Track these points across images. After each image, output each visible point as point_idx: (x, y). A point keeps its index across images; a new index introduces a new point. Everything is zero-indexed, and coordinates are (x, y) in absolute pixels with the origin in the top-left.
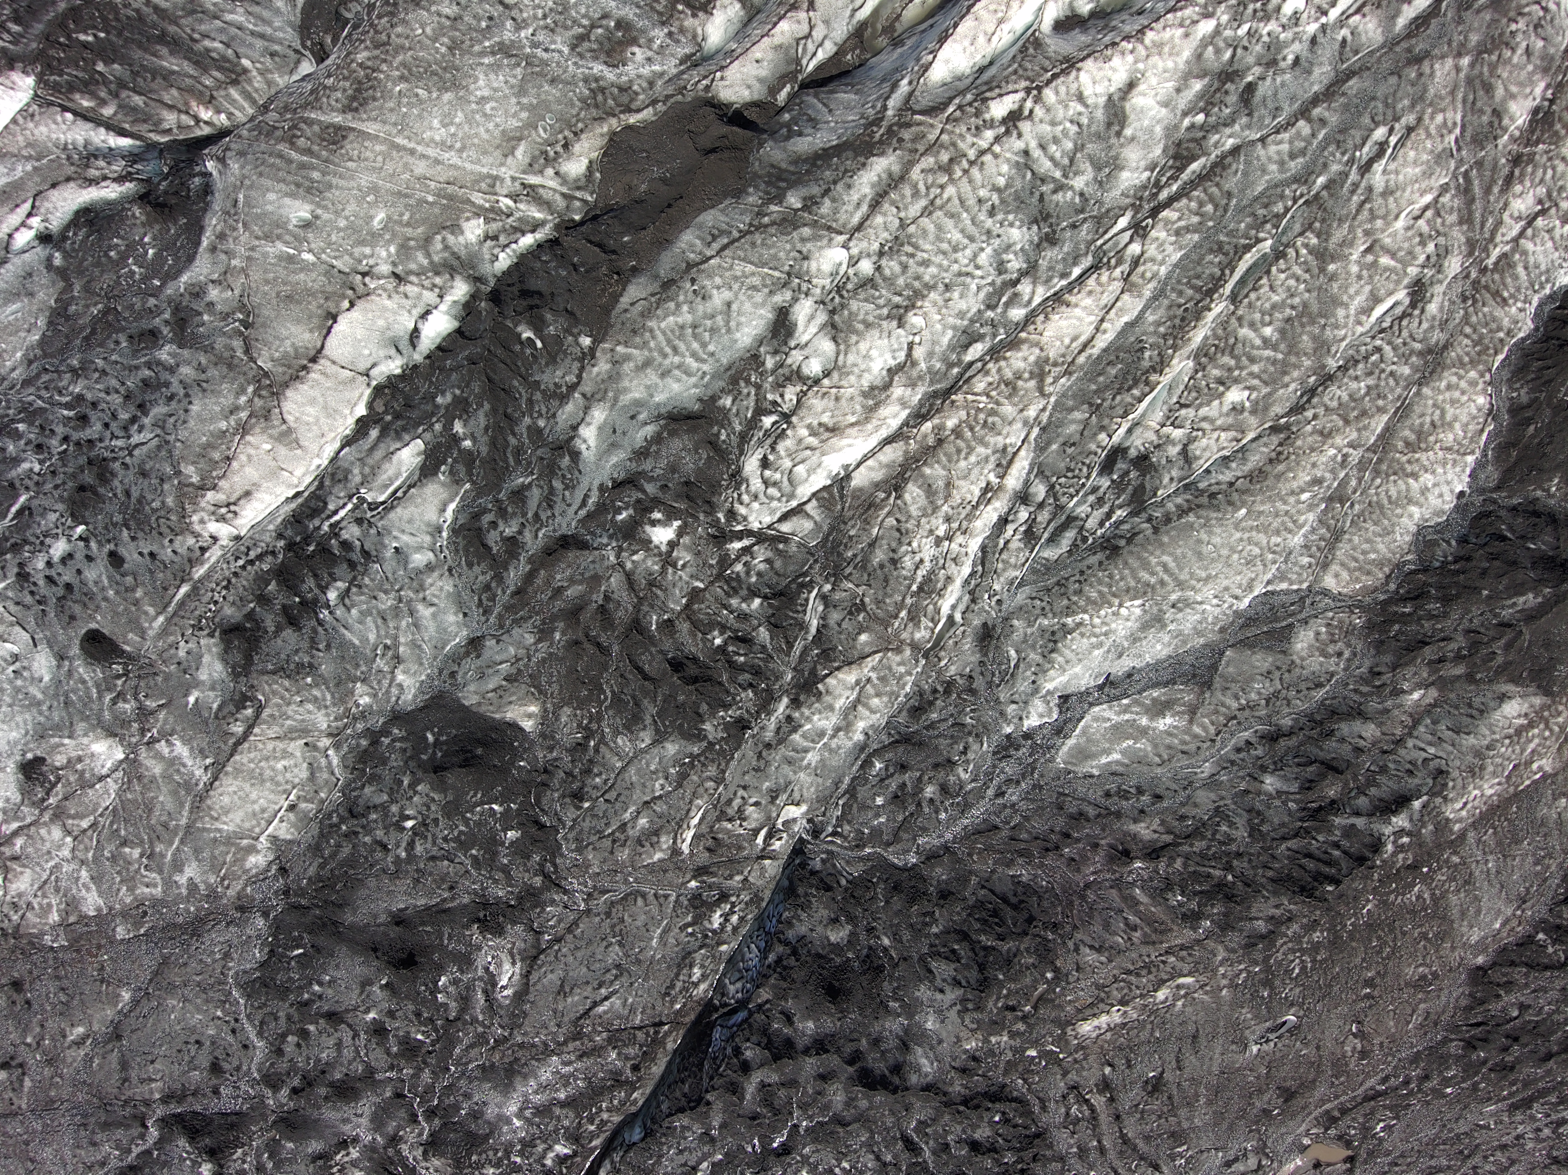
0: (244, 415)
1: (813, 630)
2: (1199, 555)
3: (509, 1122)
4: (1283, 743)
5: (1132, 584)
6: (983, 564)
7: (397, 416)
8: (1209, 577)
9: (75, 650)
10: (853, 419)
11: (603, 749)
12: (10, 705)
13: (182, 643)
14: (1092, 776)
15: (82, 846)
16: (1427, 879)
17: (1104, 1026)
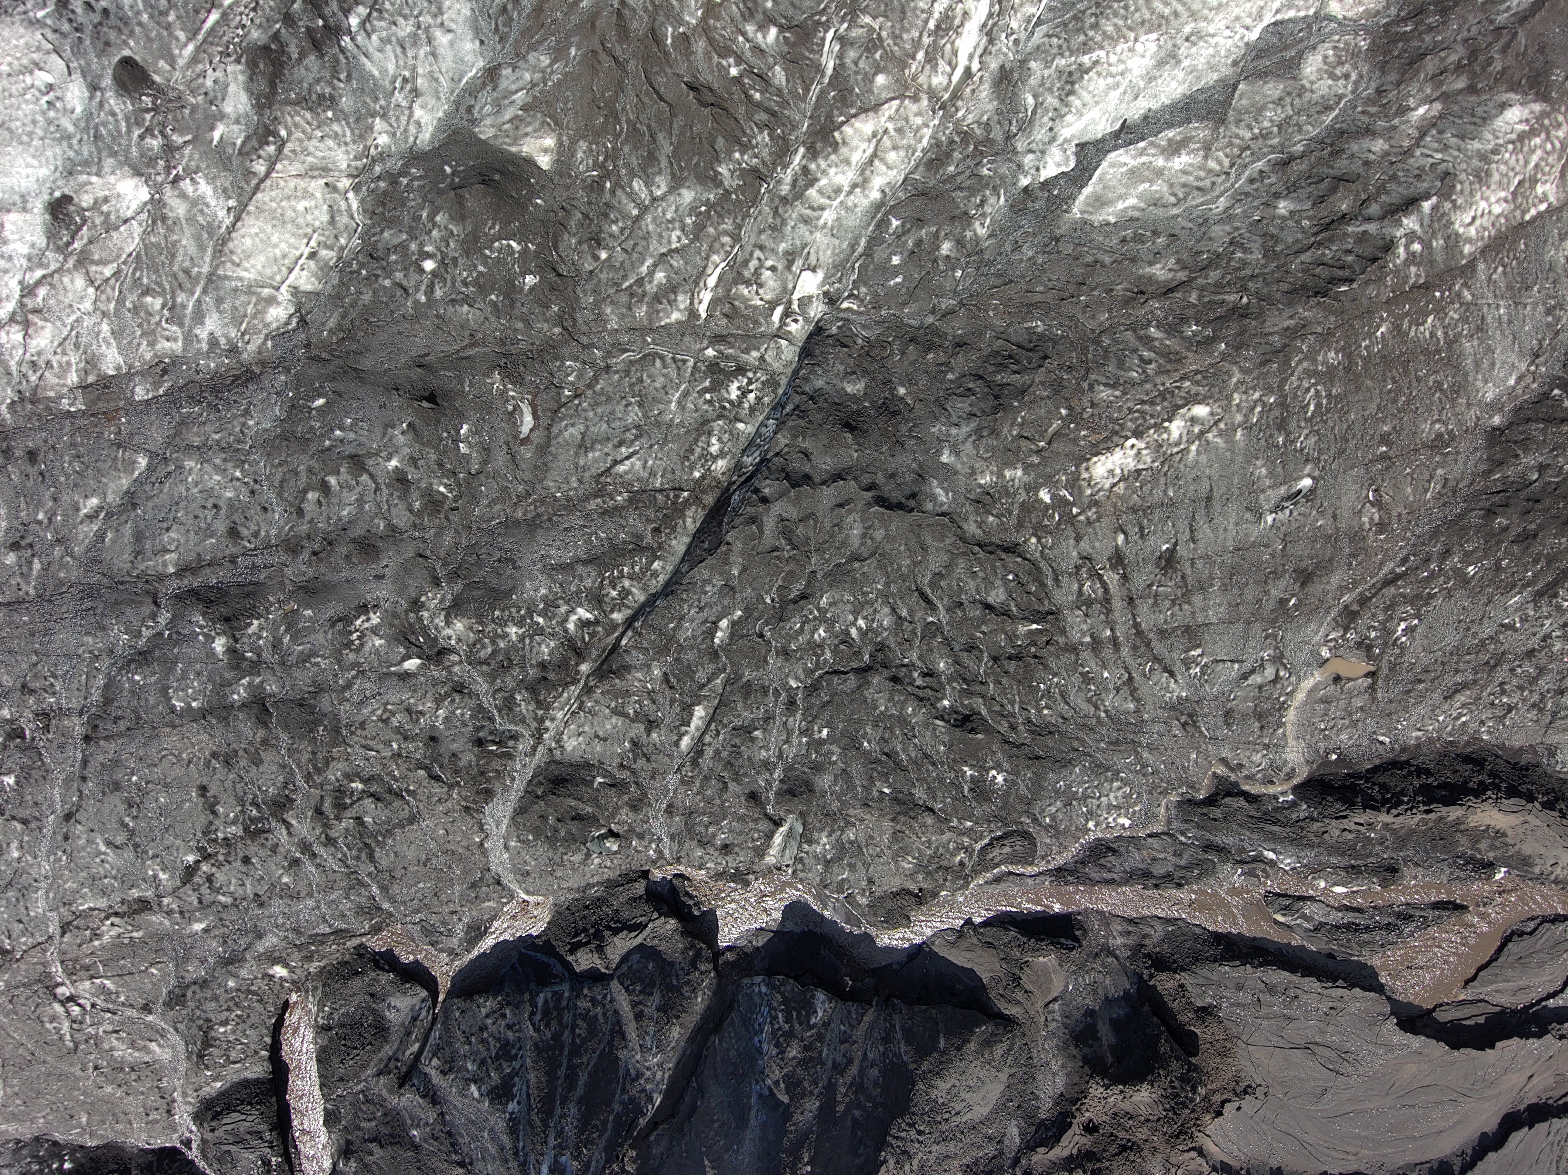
1: (830, 72)
3: (532, 578)
4: (1295, 167)
5: (1147, 15)
6: (1000, 3)
8: (1220, 5)
9: (107, 81)
11: (619, 192)
12: (42, 139)
13: (210, 72)
14: (1108, 224)
15: (104, 297)
16: (1440, 311)
17: (1118, 471)
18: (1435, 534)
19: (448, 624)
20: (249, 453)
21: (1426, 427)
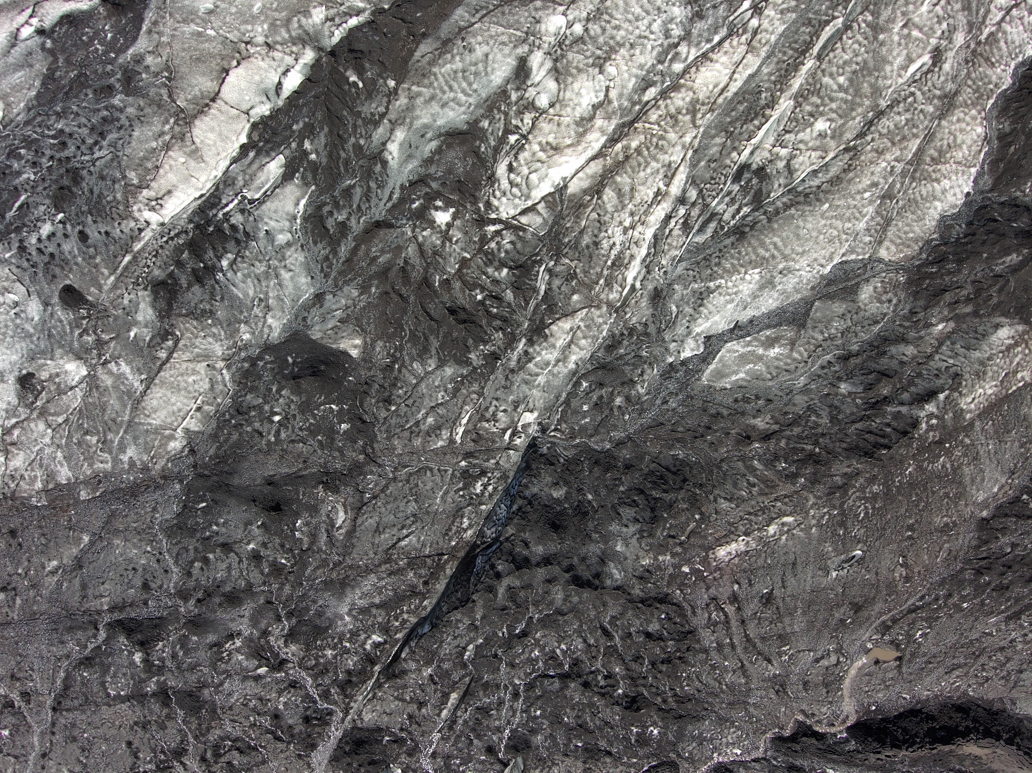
0: (167, 138)
1: (542, 293)
2: (798, 235)
3: (342, 619)
4: (853, 361)
5: (754, 258)
6: (655, 247)
7: (267, 142)
8: (804, 252)
9: (56, 299)
10: (569, 142)
11: (404, 370)
12: (12, 337)
13: (126, 295)
14: (726, 389)
15: (58, 435)
16: (949, 453)
17: (734, 552)
18: (942, 583)
20: (156, 535)
21: (938, 519)
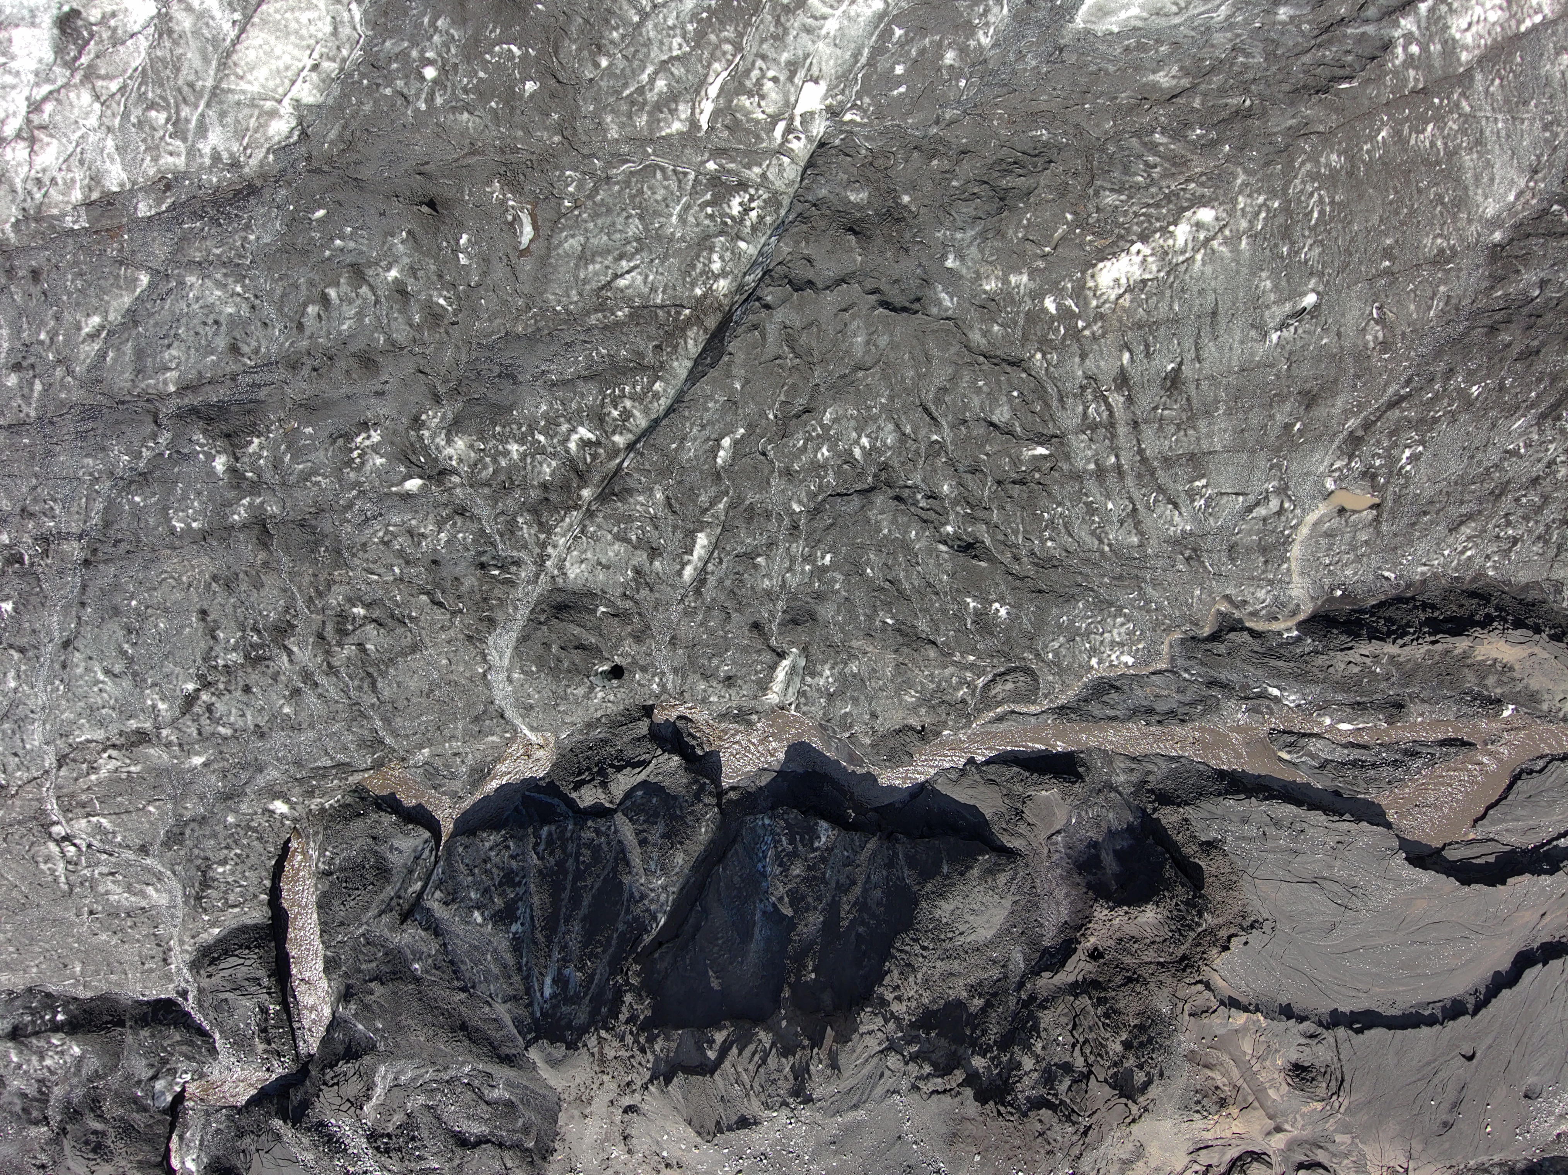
14: (1111, 33)
15: (109, 113)
16: (1440, 120)
17: (1123, 281)
18: (1438, 353)
19: (449, 442)
20: (249, 268)
21: (1428, 241)
